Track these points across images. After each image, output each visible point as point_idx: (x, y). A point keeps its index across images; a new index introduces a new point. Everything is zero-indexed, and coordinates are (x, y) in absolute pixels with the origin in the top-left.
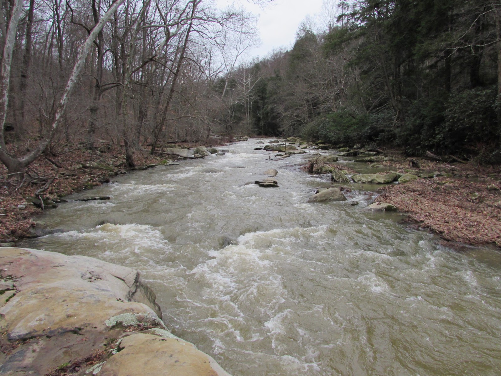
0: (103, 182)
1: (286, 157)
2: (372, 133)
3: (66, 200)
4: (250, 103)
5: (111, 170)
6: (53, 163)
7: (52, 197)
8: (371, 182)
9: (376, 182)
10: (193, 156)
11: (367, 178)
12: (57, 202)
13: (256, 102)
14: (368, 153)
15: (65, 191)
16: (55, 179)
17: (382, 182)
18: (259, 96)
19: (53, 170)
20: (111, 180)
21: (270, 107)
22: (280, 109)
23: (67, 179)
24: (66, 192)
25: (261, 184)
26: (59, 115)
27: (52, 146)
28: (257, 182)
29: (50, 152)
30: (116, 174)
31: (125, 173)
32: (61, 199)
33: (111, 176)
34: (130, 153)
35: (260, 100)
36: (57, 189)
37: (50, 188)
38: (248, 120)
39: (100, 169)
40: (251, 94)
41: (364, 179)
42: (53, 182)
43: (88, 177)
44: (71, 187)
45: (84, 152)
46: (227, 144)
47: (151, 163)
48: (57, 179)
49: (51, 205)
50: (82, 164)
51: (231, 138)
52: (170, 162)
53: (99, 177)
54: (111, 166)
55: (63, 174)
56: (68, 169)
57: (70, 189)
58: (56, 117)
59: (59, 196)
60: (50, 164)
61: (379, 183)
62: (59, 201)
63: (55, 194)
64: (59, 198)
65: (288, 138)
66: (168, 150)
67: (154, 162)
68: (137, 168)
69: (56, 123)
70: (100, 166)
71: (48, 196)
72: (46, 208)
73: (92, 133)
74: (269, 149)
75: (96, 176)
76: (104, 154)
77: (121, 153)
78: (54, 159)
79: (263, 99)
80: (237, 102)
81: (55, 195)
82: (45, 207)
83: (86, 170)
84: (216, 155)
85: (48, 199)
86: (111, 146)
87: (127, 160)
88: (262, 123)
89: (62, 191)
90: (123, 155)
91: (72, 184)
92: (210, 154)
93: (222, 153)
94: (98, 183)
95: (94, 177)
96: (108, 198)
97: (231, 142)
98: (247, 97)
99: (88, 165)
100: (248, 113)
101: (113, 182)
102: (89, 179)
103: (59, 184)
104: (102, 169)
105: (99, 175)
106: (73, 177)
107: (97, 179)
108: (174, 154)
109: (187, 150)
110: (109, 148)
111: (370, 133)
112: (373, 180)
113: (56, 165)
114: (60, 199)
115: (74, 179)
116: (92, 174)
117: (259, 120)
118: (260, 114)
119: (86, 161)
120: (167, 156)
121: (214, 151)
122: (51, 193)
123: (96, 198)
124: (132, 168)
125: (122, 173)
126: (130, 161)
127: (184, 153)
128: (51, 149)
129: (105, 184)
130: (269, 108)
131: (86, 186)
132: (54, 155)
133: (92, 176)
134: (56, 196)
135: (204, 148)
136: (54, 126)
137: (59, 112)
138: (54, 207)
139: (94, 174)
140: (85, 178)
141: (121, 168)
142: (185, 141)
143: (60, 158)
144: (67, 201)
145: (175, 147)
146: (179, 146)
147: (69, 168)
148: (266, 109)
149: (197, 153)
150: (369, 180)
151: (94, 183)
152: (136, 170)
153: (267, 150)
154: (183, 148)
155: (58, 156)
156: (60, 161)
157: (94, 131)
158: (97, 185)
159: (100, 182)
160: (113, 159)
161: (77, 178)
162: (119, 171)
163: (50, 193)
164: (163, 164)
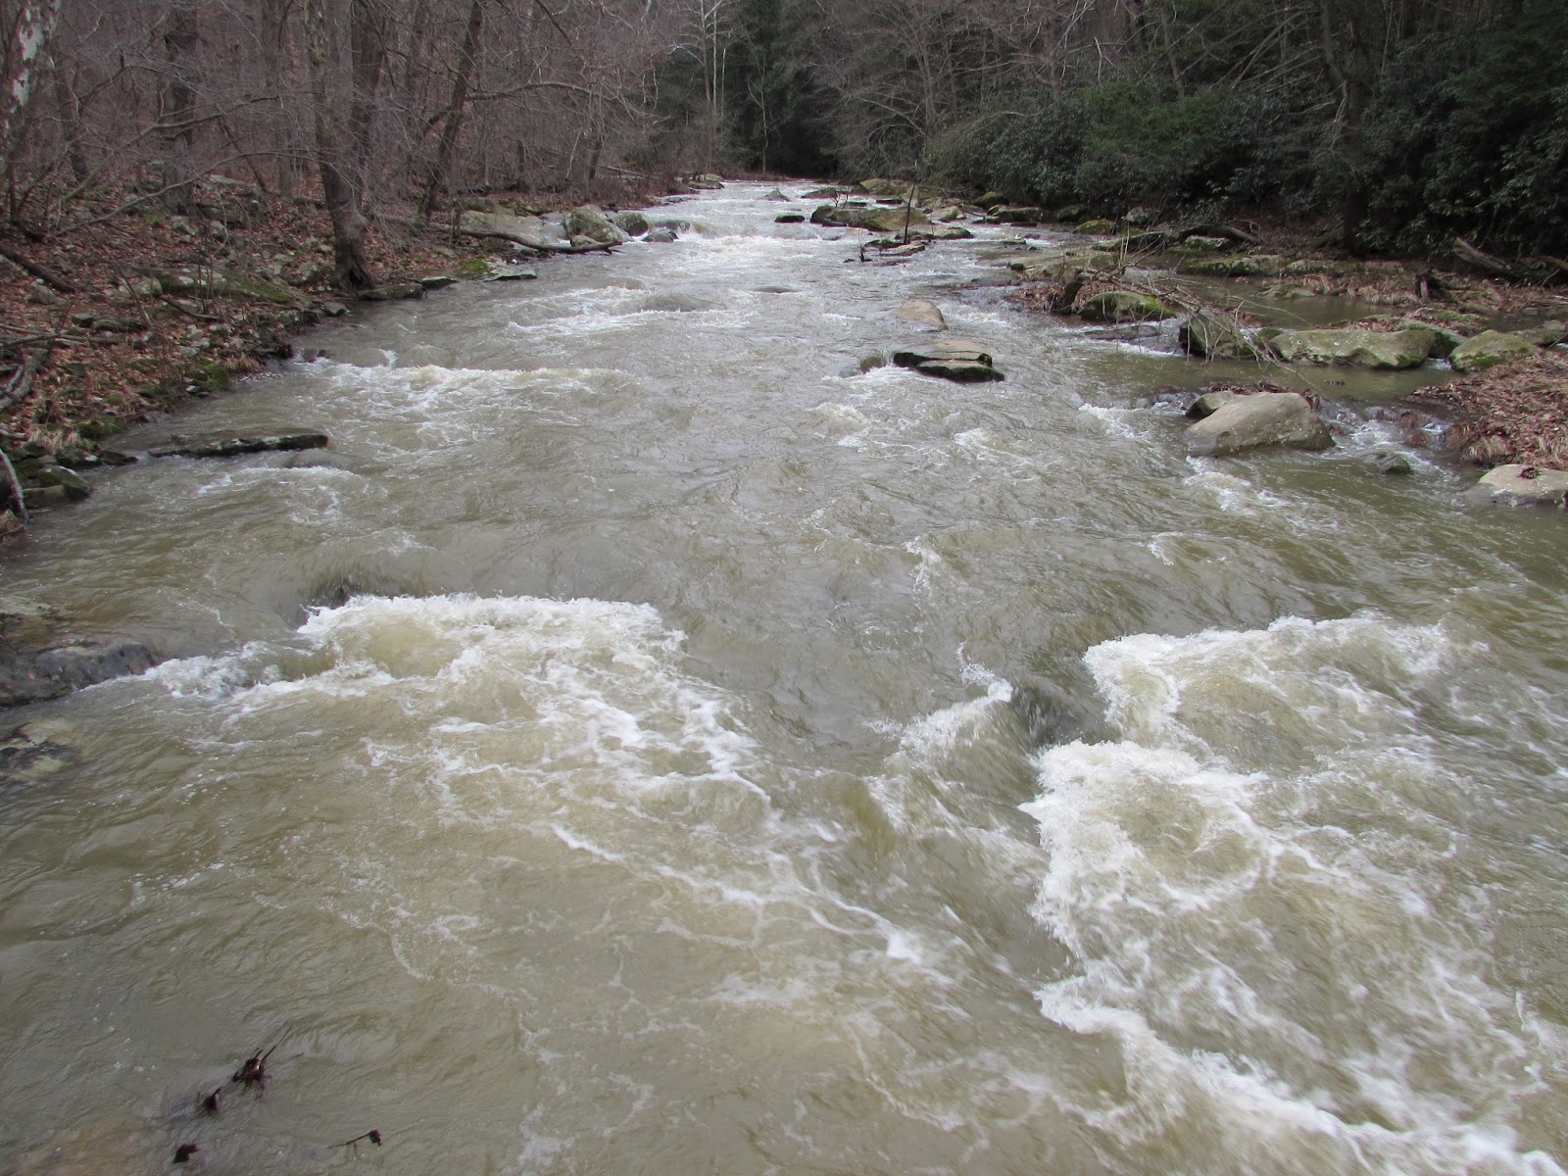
0: (265, 356)
1: (914, 251)
2: (1207, 168)
3: (128, 454)
4: (720, 51)
5: (286, 303)
6: (34, 272)
7: (54, 440)
8: (1347, 363)
9: (1373, 363)
10: (566, 243)
11: (1328, 346)
12: (82, 465)
13: (738, 49)
14: (1198, 241)
15: (112, 403)
16: (53, 345)
17: (1395, 363)
18: (749, 27)
19: (35, 301)
20: (300, 345)
21: (792, 67)
22: (832, 75)
23: (107, 345)
24: (115, 409)
25: (924, 364)
26: (37, 37)
27: (19, 197)
28: (903, 360)
29: (14, 223)
30: (310, 320)
31: (341, 313)
32: (104, 446)
33: (293, 328)
34: (350, 231)
35: (756, 41)
36: (71, 394)
37: (41, 397)
38: (714, 114)
39: (241, 298)
40: (725, 18)
41: (1318, 350)
42: (44, 365)
43: (197, 337)
44: (133, 382)
45: (157, 226)
46: (663, 199)
47: (427, 272)
48: (64, 347)
49: (58, 489)
50: (159, 276)
51: (671, 177)
52: (500, 266)
53: (245, 335)
54: (277, 282)
55: (87, 323)
56: (102, 299)
57: (133, 392)
58: (20, 49)
59: (86, 433)
60: (20, 277)
61: (1383, 368)
62: (92, 458)
63: (68, 422)
64: (89, 443)
65: (864, 183)
66: (472, 220)
67: (440, 270)
68: (382, 290)
69: (24, 77)
70: (235, 286)
71: (35, 435)
72: (35, 501)
73: (181, 145)
74: (833, 218)
75: (227, 327)
76: (239, 234)
77: (302, 231)
78: (35, 253)
79: (763, 37)
80: (675, 47)
81: (67, 431)
82: (28, 497)
83: (183, 302)
84: (647, 239)
85: (38, 450)
86: (259, 199)
87: (339, 261)
88: (762, 126)
89: (96, 404)
90: (313, 239)
91: (134, 367)
92: (625, 235)
93: (666, 231)
94: (249, 363)
95: (223, 334)
96: (321, 441)
97: (672, 192)
98: (710, 30)
99: (186, 281)
100: (712, 92)
101: (309, 357)
102: (206, 343)
103: (78, 372)
104: (248, 296)
105: (241, 325)
106: (135, 338)
107: (237, 341)
108: (499, 236)
109: (536, 219)
110: (253, 211)
111: (1196, 167)
112: (1357, 353)
113: (47, 281)
114: (94, 450)
115: (140, 347)
116: (210, 321)
117: (750, 114)
118: (757, 90)
119: (175, 262)
120: (475, 243)
121: (637, 227)
122: (48, 419)
123: (266, 440)
124: (362, 293)
125: (329, 314)
126: (351, 263)
127: (533, 231)
128: (15, 211)
129: (273, 364)
130: (789, 72)
131: (199, 378)
132: (35, 238)
133: (213, 327)
134: (74, 436)
135: (596, 213)
136: (20, 91)
137: (34, 20)
138: (77, 495)
139: (221, 322)
140: (185, 342)
141: (317, 293)
142: (519, 187)
143: (58, 251)
144: (133, 460)
145: (489, 208)
146: (503, 204)
147: (108, 293)
148: (777, 76)
149: (578, 231)
150: (1340, 353)
151: (231, 363)
152: (379, 299)
153: (826, 224)
154: (521, 211)
155: (52, 242)
156: (65, 266)
157: (188, 135)
158: (244, 370)
159: (253, 354)
160: (279, 256)
161: (152, 340)
162: (318, 304)
163: (41, 420)
164: (476, 275)
